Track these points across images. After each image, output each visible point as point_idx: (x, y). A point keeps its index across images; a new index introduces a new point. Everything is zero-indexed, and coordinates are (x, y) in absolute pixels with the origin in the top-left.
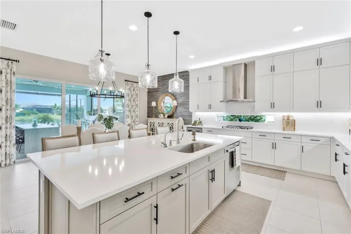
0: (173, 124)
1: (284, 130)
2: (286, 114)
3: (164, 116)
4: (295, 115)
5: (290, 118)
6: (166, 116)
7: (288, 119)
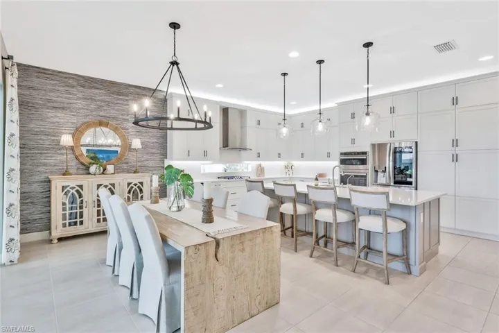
2: (259, 163)
5: (262, 166)
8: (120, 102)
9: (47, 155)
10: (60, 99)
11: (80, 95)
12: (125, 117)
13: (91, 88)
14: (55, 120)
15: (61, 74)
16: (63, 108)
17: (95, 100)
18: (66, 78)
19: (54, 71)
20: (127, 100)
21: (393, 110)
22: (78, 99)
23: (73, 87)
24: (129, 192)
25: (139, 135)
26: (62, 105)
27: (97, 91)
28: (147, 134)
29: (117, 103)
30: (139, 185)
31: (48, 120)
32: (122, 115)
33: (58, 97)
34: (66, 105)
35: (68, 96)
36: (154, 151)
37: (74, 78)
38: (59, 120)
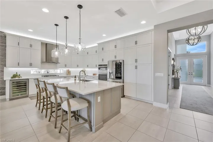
5: (69, 71)
21: (116, 47)
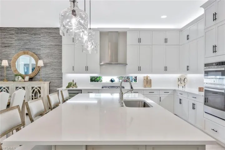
0: (40, 88)
1: (145, 87)
2: (145, 75)
3: (24, 78)
4: (151, 76)
5: (148, 78)
6: (27, 78)
7: (147, 79)
8: (36, 39)
9: (2, 71)
10: (7, 42)
11: (16, 38)
12: (39, 48)
13: (21, 33)
14: (5, 53)
15: (8, 29)
16: (9, 46)
17: (23, 40)
18: (10, 30)
19: (5, 28)
20: (40, 38)
22: (16, 40)
23: (13, 34)
24: (33, 93)
25: (47, 58)
26: (8, 45)
27: (24, 35)
28: (51, 57)
29: (35, 40)
30: (38, 88)
31: (3, 53)
32: (37, 46)
33: (7, 41)
34: (10, 45)
35: (10, 40)
36: (56, 68)
37: (13, 30)
38: (7, 53)
